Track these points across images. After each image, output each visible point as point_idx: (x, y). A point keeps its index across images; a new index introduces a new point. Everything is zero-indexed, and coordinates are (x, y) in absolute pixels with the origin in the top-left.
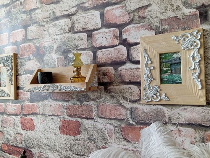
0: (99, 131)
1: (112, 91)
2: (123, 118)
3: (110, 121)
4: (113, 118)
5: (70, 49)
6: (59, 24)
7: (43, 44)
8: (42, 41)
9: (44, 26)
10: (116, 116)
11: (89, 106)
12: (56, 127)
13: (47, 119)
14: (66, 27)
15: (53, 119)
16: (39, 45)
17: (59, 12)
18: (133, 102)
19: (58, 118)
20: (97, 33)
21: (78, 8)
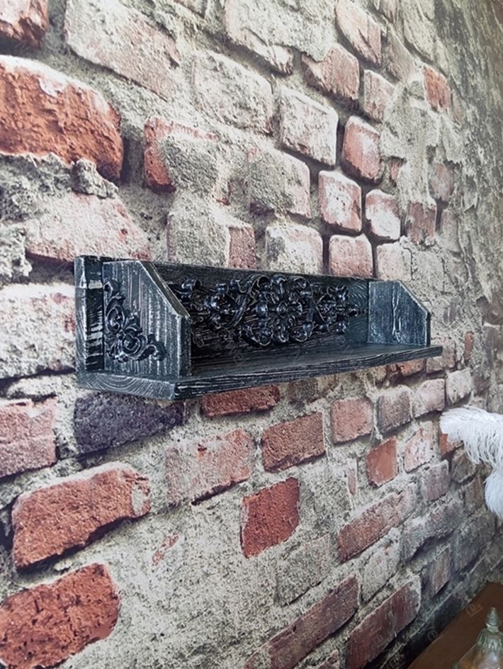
0: (336, 489)
2: (368, 432)
3: (351, 447)
4: (356, 436)
5: (273, 207)
6: (234, 75)
7: (166, 132)
8: (159, 113)
9: (171, 39)
10: (359, 430)
11: (315, 415)
12: (229, 539)
13: (191, 522)
14: (260, 109)
15: (213, 507)
16: (142, 128)
17: (240, 26)
18: (380, 384)
19: (236, 495)
20: (327, 178)
21: (294, 60)
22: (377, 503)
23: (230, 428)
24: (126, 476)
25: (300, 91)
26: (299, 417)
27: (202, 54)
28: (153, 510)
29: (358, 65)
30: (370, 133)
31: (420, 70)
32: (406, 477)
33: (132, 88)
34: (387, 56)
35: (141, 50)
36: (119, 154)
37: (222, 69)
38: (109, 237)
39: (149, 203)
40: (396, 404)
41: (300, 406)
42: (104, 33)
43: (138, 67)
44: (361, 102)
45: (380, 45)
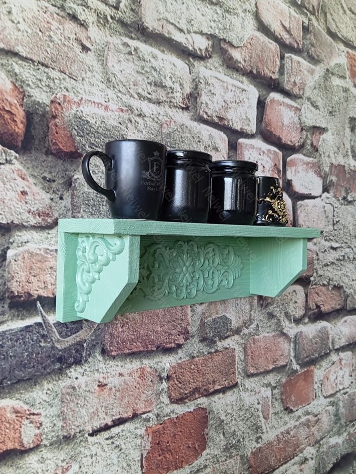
0: (248, 415)
1: (269, 301)
2: (285, 364)
3: (265, 378)
4: (271, 368)
6: (150, 58)
7: (74, 107)
8: (67, 90)
9: (83, 28)
10: (275, 362)
11: (227, 351)
12: (129, 465)
13: (87, 452)
14: (177, 87)
15: (112, 438)
16: (48, 102)
17: (156, 17)
18: (298, 321)
19: (138, 425)
20: (247, 145)
21: (213, 46)
22: (292, 426)
23: (134, 365)
24: (16, 412)
25: (219, 72)
26: (210, 353)
27: (116, 41)
28: (45, 442)
29: (279, 49)
30: (290, 107)
31: (343, 54)
32: (323, 401)
33: (38, 69)
34: (308, 42)
35: (50, 36)
36: (21, 126)
37: (137, 53)
38: (8, 198)
39: (51, 167)
40: (314, 337)
41: (211, 342)
42: (11, 22)
43: (46, 51)
44: (281, 81)
45: (302, 34)
